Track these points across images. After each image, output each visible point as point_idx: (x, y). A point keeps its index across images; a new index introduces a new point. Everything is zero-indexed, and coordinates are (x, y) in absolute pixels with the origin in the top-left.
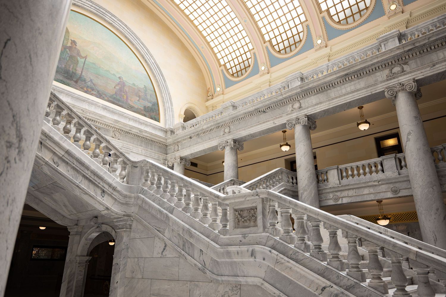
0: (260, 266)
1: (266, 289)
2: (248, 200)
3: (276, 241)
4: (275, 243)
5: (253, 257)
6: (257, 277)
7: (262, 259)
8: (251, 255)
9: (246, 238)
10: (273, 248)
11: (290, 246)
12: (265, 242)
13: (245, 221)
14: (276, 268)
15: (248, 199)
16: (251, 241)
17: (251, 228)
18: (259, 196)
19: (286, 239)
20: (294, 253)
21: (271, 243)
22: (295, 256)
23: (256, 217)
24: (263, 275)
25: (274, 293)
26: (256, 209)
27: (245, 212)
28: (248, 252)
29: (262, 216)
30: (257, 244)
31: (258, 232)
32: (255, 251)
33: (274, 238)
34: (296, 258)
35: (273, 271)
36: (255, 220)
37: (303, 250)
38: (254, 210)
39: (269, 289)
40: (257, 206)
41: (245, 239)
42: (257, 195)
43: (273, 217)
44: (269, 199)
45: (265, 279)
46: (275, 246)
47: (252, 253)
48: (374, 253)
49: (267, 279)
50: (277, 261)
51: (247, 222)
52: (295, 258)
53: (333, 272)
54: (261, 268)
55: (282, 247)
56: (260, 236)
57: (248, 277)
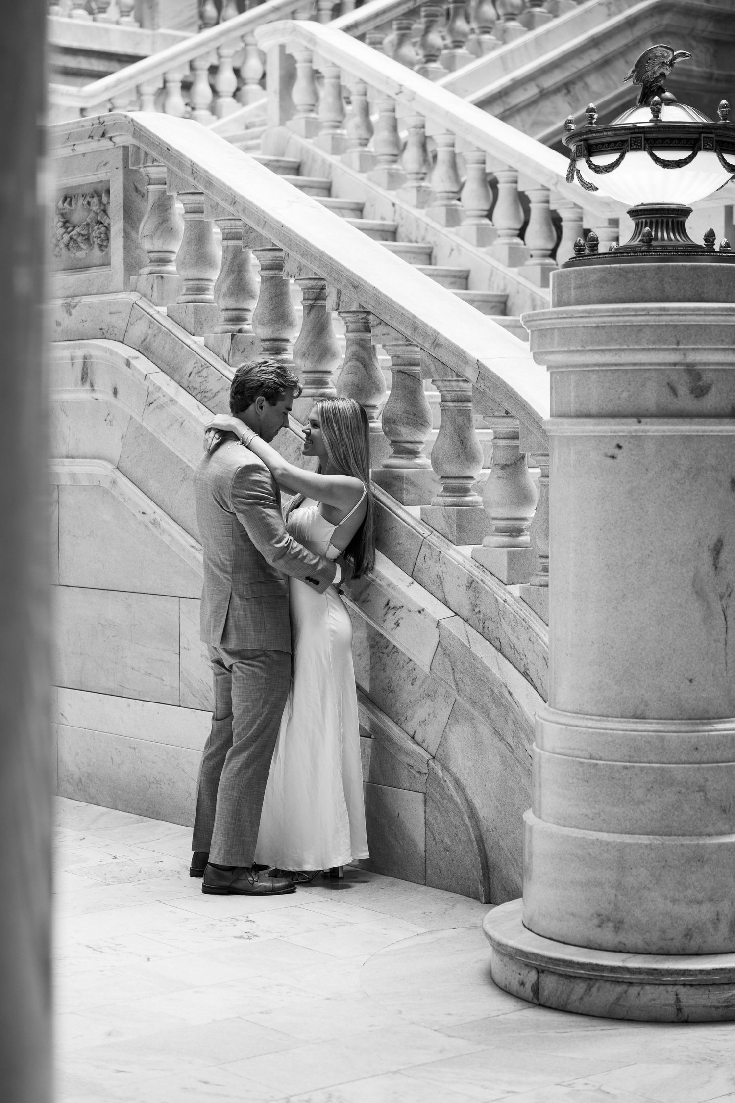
0: (109, 418)
1: (123, 501)
2: (84, 155)
3: (152, 325)
4: (150, 332)
5: (87, 387)
6: (100, 458)
7: (111, 392)
8: (82, 379)
9: (74, 311)
10: (145, 349)
11: (188, 342)
12: (123, 325)
13: (71, 244)
14: (145, 425)
15: (81, 149)
16: (86, 324)
17: (94, 270)
18: (111, 139)
19: (183, 315)
20: (196, 370)
21: (139, 330)
22: (200, 380)
23: (107, 228)
24: (115, 449)
25: (143, 513)
26: (108, 192)
27: (76, 204)
28: (72, 365)
29: (122, 221)
30: (103, 334)
31: (111, 289)
32: (92, 363)
33: (149, 310)
34: (203, 387)
35: (142, 435)
36: (102, 240)
37: (226, 357)
38: (99, 196)
39: (130, 499)
40: (109, 181)
41: (70, 314)
42: (103, 135)
43: (157, 229)
44: (142, 155)
45: (121, 465)
46: (150, 343)
47: (83, 369)
48: (401, 368)
49: (126, 465)
50: (151, 400)
51: (79, 248)
52: (198, 386)
53: (288, 436)
54: (111, 425)
55: (167, 346)
56: (109, 303)
57: (78, 458)
